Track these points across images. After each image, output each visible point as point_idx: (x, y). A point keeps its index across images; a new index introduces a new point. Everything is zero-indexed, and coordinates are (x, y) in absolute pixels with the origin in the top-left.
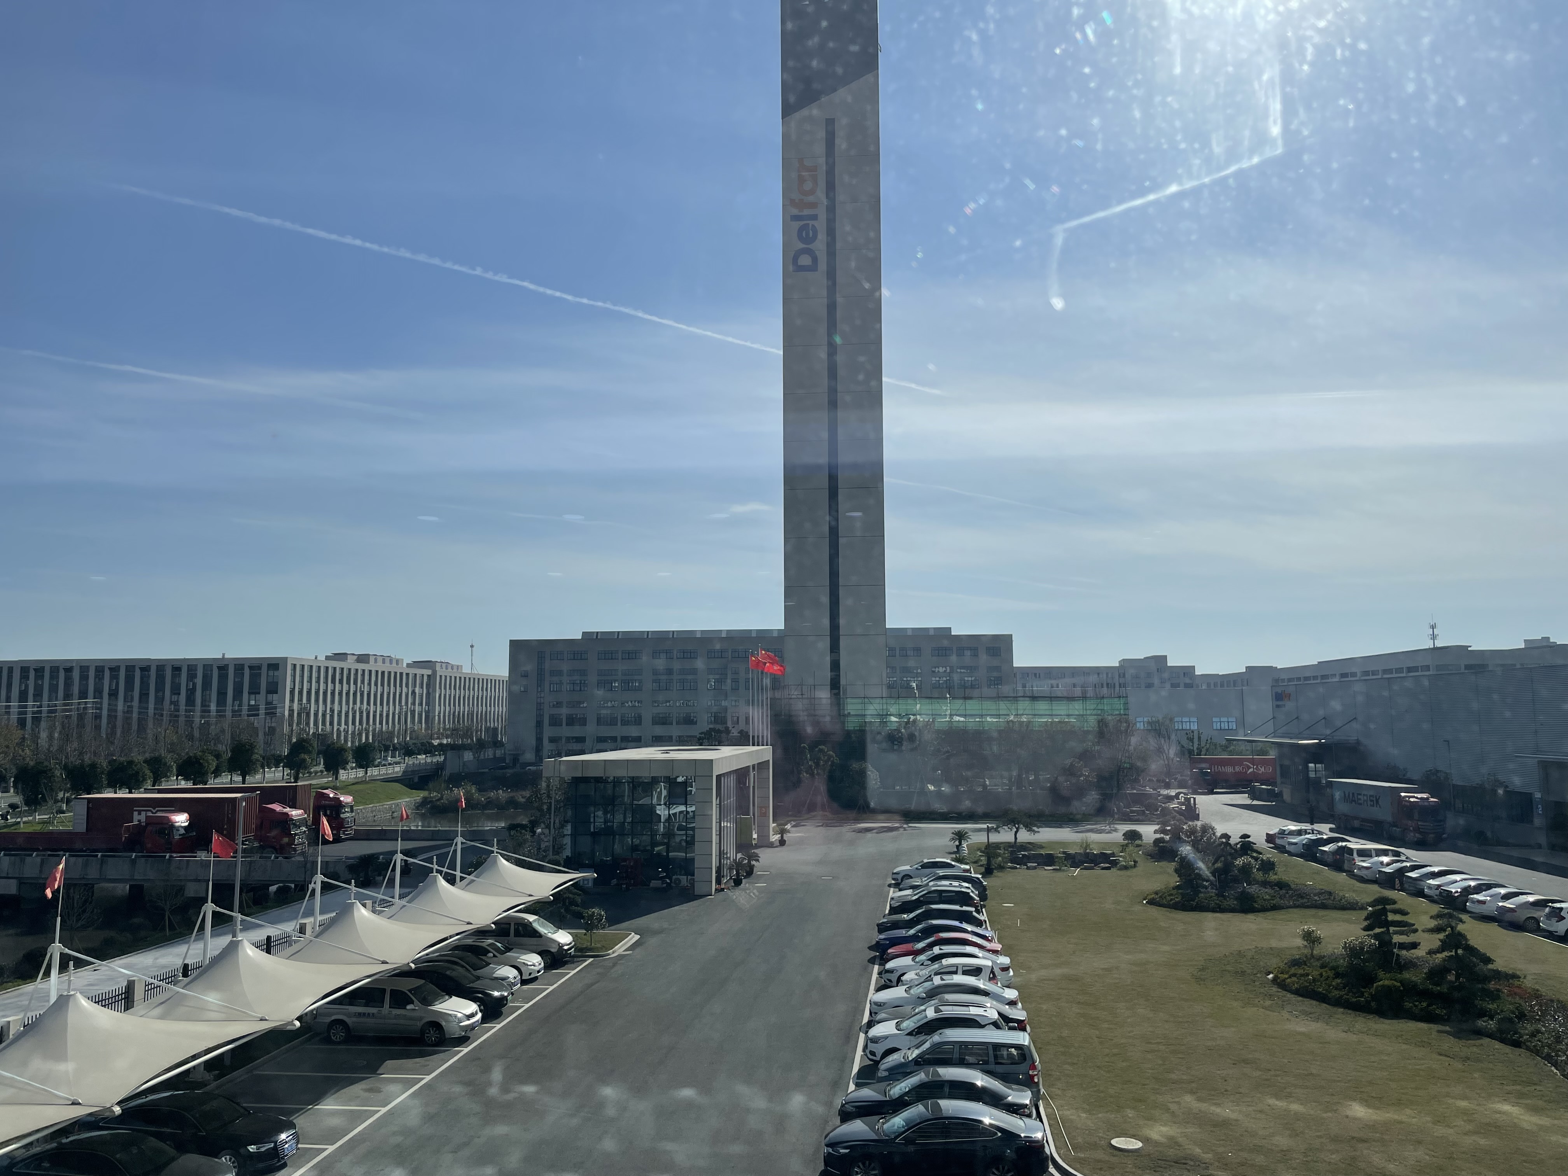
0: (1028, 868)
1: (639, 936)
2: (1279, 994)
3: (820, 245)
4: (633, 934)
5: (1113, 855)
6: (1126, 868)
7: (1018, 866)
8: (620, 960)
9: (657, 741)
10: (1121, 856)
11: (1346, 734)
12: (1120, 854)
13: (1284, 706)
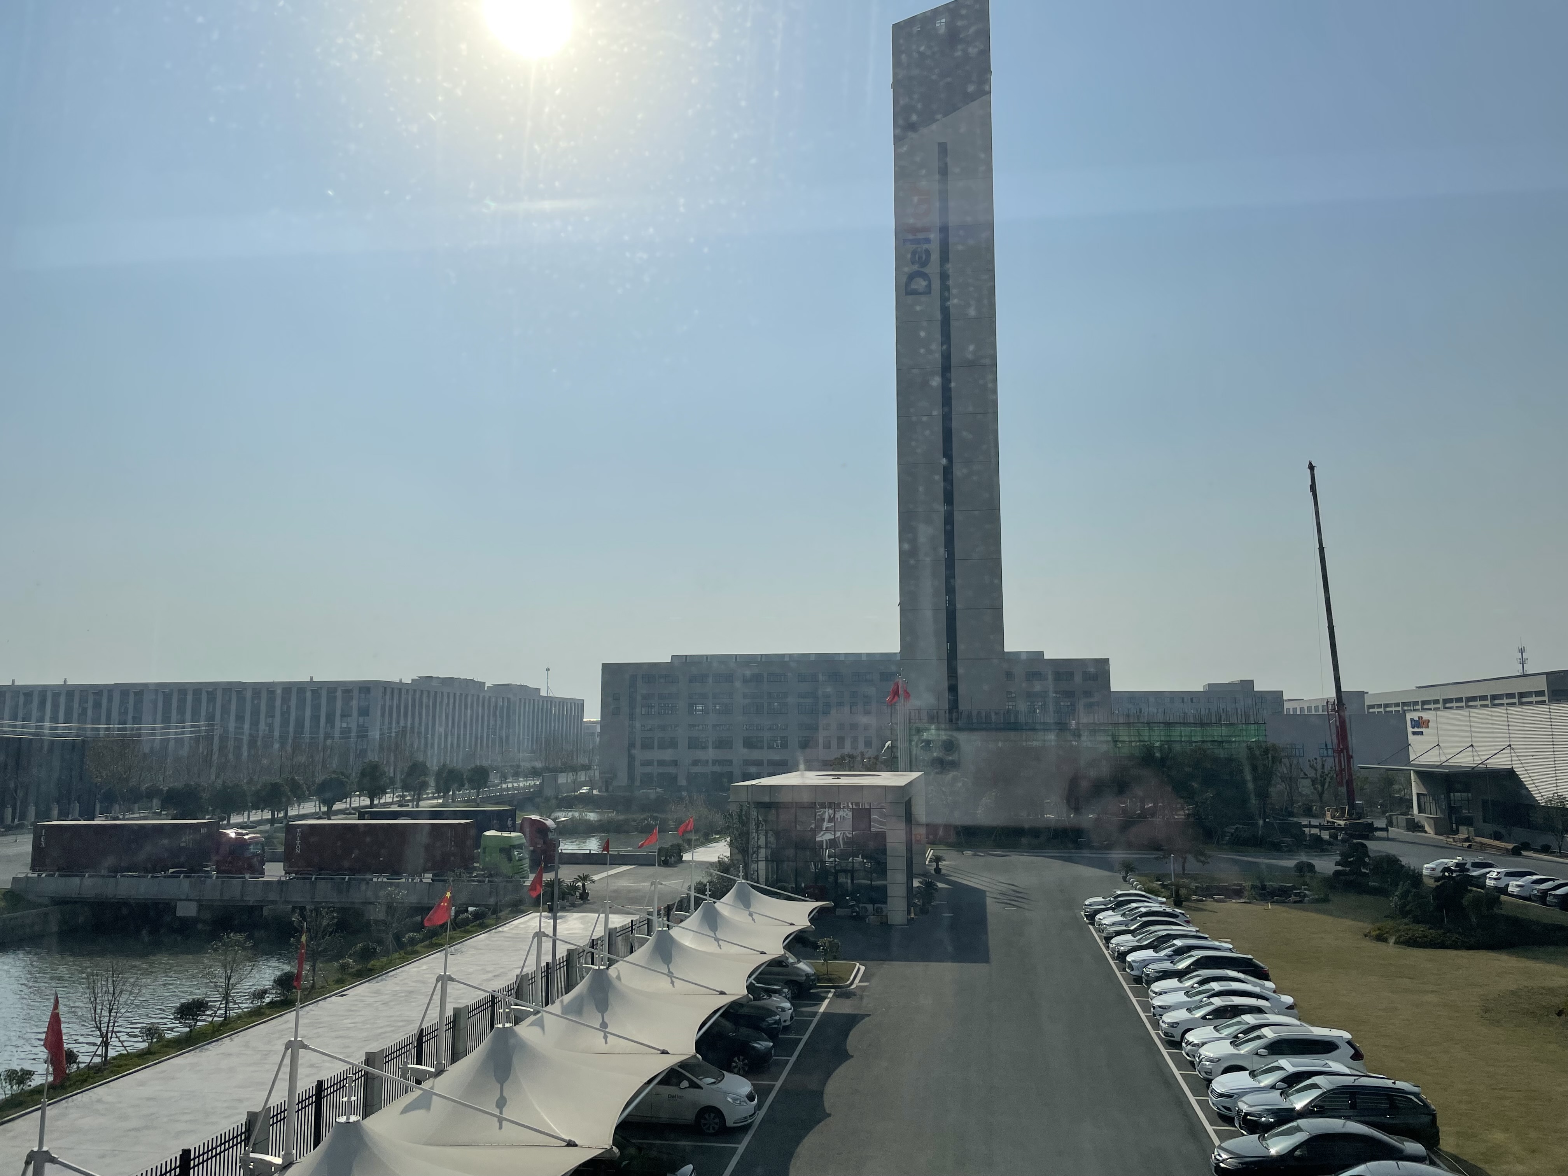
0: (1217, 901)
1: (863, 968)
3: (933, 269)
4: (858, 964)
5: (1294, 888)
6: (1317, 901)
7: (1204, 899)
8: (864, 991)
10: (1305, 889)
11: (1501, 762)
12: (1303, 887)
13: (1422, 733)
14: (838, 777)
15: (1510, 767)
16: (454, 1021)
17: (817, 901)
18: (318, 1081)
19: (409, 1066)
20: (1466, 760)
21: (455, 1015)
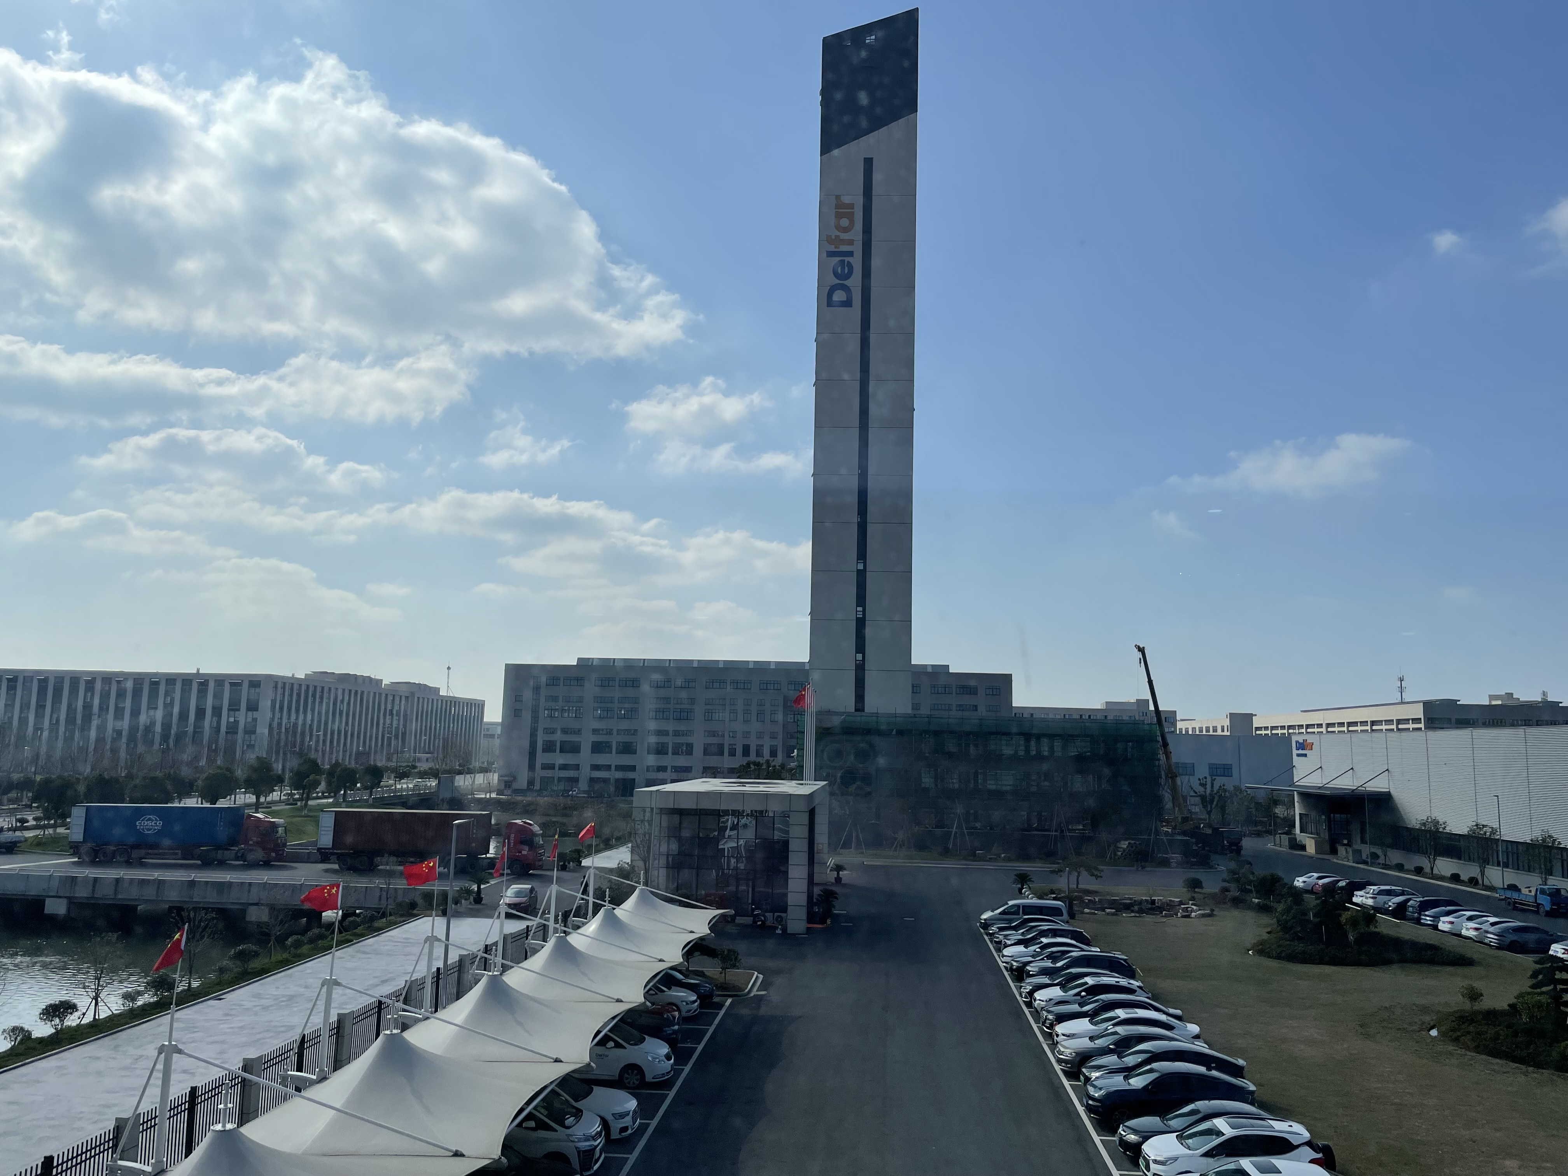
0: (1109, 914)
1: (761, 976)
2: (1459, 1052)
3: (855, 282)
4: (756, 973)
5: (1182, 903)
6: (1203, 916)
7: (1096, 912)
8: (761, 1000)
10: (1192, 904)
11: (1379, 785)
12: (1191, 902)
13: (1305, 755)
14: (743, 784)
15: (1388, 790)
16: (338, 1028)
17: (717, 909)
18: (191, 1088)
19: (289, 1073)
20: (1346, 783)
21: (339, 1021)
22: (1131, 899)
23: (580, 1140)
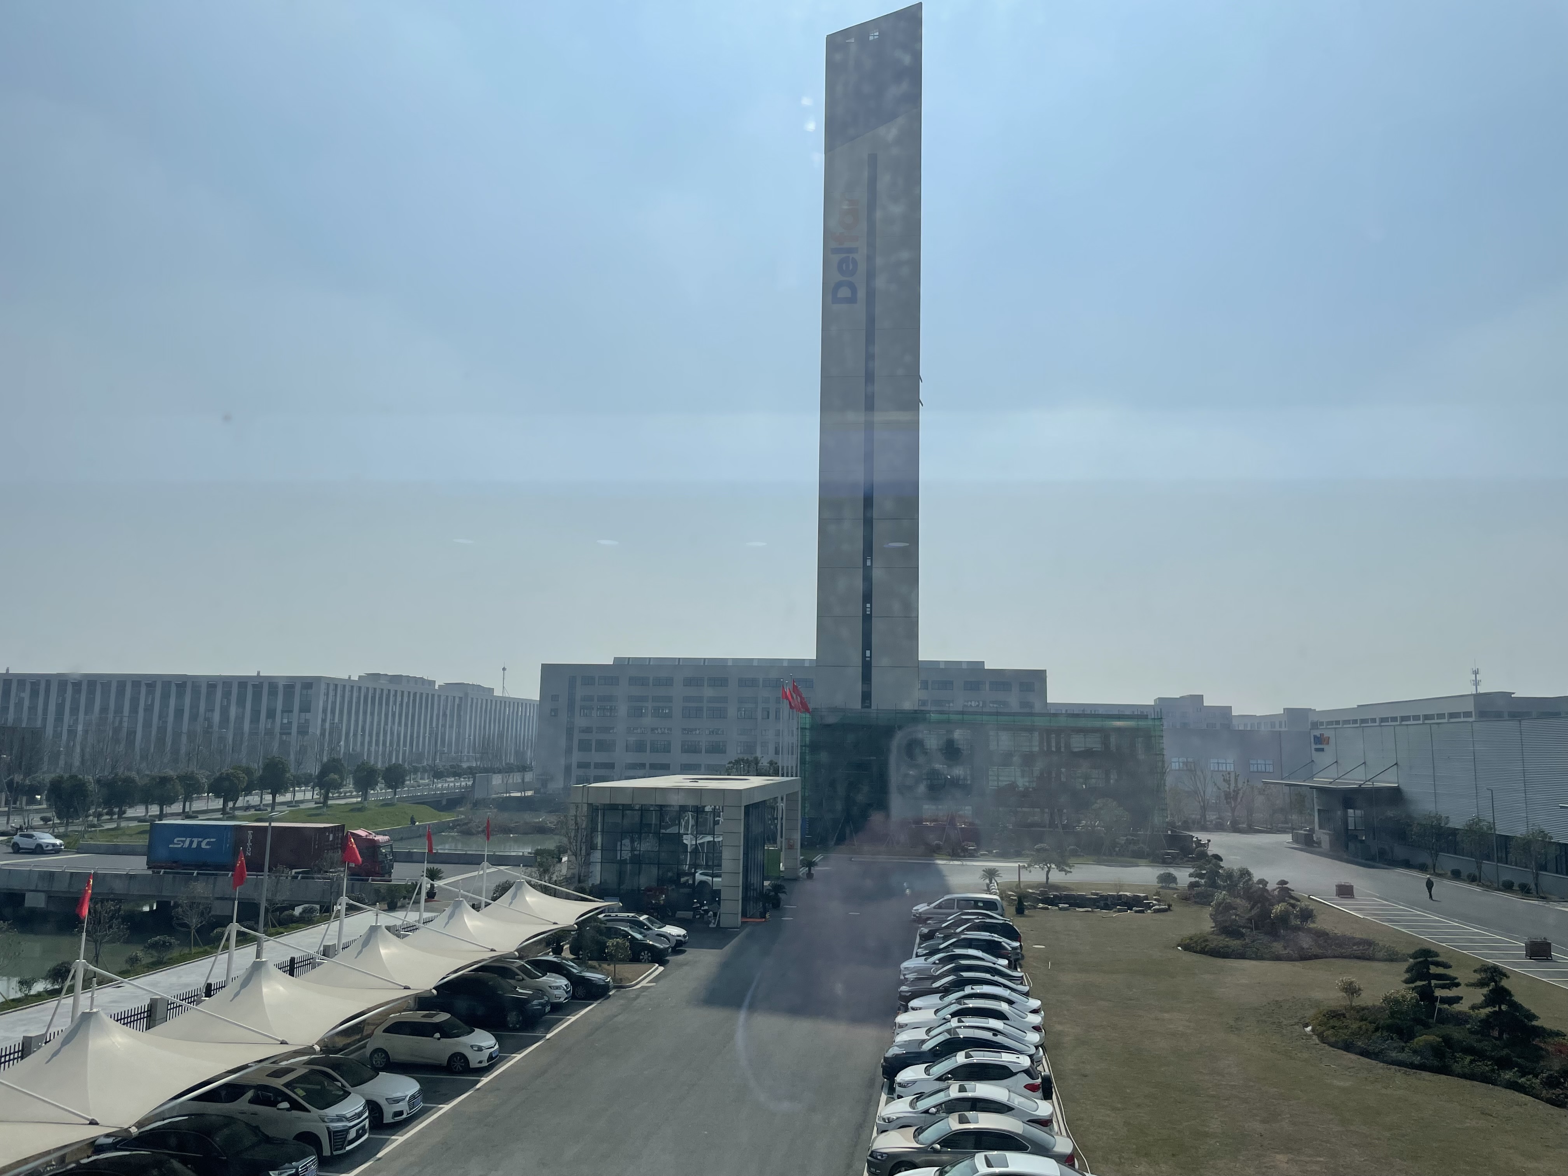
0: (1060, 909)
1: (663, 969)
2: (1315, 1046)
4: (658, 965)
5: (1146, 898)
6: (1159, 912)
7: (1050, 907)
8: (644, 992)
9: (686, 769)
10: (1155, 900)
11: (1387, 781)
12: (1154, 897)
13: (1322, 750)
14: (696, 780)
15: (1397, 785)
17: (603, 901)
22: (1097, 894)
23: (332, 1121)
